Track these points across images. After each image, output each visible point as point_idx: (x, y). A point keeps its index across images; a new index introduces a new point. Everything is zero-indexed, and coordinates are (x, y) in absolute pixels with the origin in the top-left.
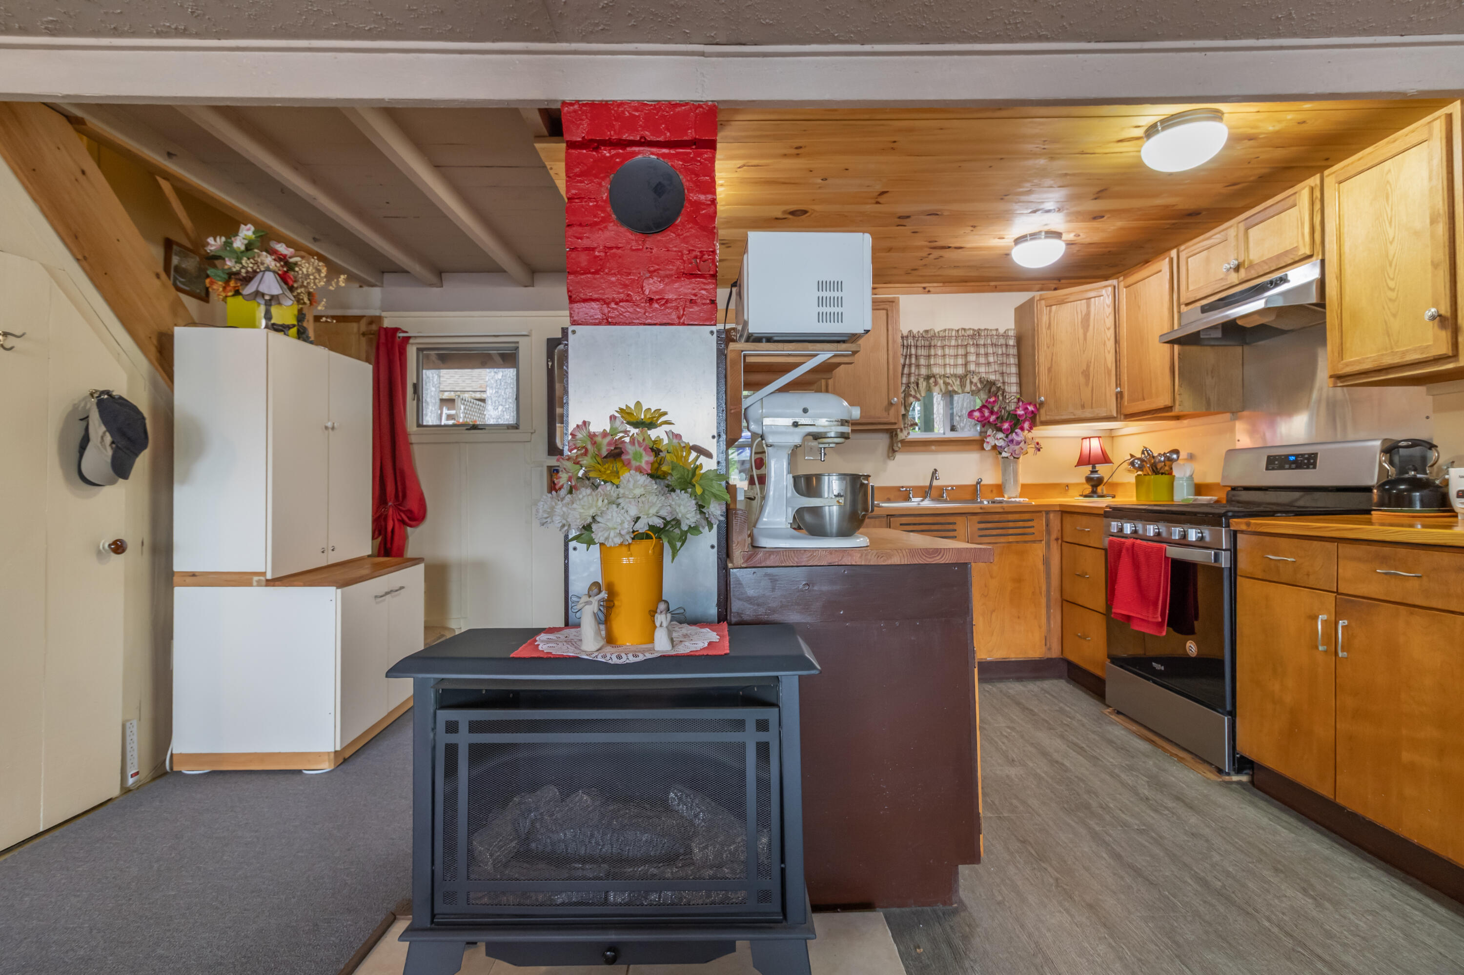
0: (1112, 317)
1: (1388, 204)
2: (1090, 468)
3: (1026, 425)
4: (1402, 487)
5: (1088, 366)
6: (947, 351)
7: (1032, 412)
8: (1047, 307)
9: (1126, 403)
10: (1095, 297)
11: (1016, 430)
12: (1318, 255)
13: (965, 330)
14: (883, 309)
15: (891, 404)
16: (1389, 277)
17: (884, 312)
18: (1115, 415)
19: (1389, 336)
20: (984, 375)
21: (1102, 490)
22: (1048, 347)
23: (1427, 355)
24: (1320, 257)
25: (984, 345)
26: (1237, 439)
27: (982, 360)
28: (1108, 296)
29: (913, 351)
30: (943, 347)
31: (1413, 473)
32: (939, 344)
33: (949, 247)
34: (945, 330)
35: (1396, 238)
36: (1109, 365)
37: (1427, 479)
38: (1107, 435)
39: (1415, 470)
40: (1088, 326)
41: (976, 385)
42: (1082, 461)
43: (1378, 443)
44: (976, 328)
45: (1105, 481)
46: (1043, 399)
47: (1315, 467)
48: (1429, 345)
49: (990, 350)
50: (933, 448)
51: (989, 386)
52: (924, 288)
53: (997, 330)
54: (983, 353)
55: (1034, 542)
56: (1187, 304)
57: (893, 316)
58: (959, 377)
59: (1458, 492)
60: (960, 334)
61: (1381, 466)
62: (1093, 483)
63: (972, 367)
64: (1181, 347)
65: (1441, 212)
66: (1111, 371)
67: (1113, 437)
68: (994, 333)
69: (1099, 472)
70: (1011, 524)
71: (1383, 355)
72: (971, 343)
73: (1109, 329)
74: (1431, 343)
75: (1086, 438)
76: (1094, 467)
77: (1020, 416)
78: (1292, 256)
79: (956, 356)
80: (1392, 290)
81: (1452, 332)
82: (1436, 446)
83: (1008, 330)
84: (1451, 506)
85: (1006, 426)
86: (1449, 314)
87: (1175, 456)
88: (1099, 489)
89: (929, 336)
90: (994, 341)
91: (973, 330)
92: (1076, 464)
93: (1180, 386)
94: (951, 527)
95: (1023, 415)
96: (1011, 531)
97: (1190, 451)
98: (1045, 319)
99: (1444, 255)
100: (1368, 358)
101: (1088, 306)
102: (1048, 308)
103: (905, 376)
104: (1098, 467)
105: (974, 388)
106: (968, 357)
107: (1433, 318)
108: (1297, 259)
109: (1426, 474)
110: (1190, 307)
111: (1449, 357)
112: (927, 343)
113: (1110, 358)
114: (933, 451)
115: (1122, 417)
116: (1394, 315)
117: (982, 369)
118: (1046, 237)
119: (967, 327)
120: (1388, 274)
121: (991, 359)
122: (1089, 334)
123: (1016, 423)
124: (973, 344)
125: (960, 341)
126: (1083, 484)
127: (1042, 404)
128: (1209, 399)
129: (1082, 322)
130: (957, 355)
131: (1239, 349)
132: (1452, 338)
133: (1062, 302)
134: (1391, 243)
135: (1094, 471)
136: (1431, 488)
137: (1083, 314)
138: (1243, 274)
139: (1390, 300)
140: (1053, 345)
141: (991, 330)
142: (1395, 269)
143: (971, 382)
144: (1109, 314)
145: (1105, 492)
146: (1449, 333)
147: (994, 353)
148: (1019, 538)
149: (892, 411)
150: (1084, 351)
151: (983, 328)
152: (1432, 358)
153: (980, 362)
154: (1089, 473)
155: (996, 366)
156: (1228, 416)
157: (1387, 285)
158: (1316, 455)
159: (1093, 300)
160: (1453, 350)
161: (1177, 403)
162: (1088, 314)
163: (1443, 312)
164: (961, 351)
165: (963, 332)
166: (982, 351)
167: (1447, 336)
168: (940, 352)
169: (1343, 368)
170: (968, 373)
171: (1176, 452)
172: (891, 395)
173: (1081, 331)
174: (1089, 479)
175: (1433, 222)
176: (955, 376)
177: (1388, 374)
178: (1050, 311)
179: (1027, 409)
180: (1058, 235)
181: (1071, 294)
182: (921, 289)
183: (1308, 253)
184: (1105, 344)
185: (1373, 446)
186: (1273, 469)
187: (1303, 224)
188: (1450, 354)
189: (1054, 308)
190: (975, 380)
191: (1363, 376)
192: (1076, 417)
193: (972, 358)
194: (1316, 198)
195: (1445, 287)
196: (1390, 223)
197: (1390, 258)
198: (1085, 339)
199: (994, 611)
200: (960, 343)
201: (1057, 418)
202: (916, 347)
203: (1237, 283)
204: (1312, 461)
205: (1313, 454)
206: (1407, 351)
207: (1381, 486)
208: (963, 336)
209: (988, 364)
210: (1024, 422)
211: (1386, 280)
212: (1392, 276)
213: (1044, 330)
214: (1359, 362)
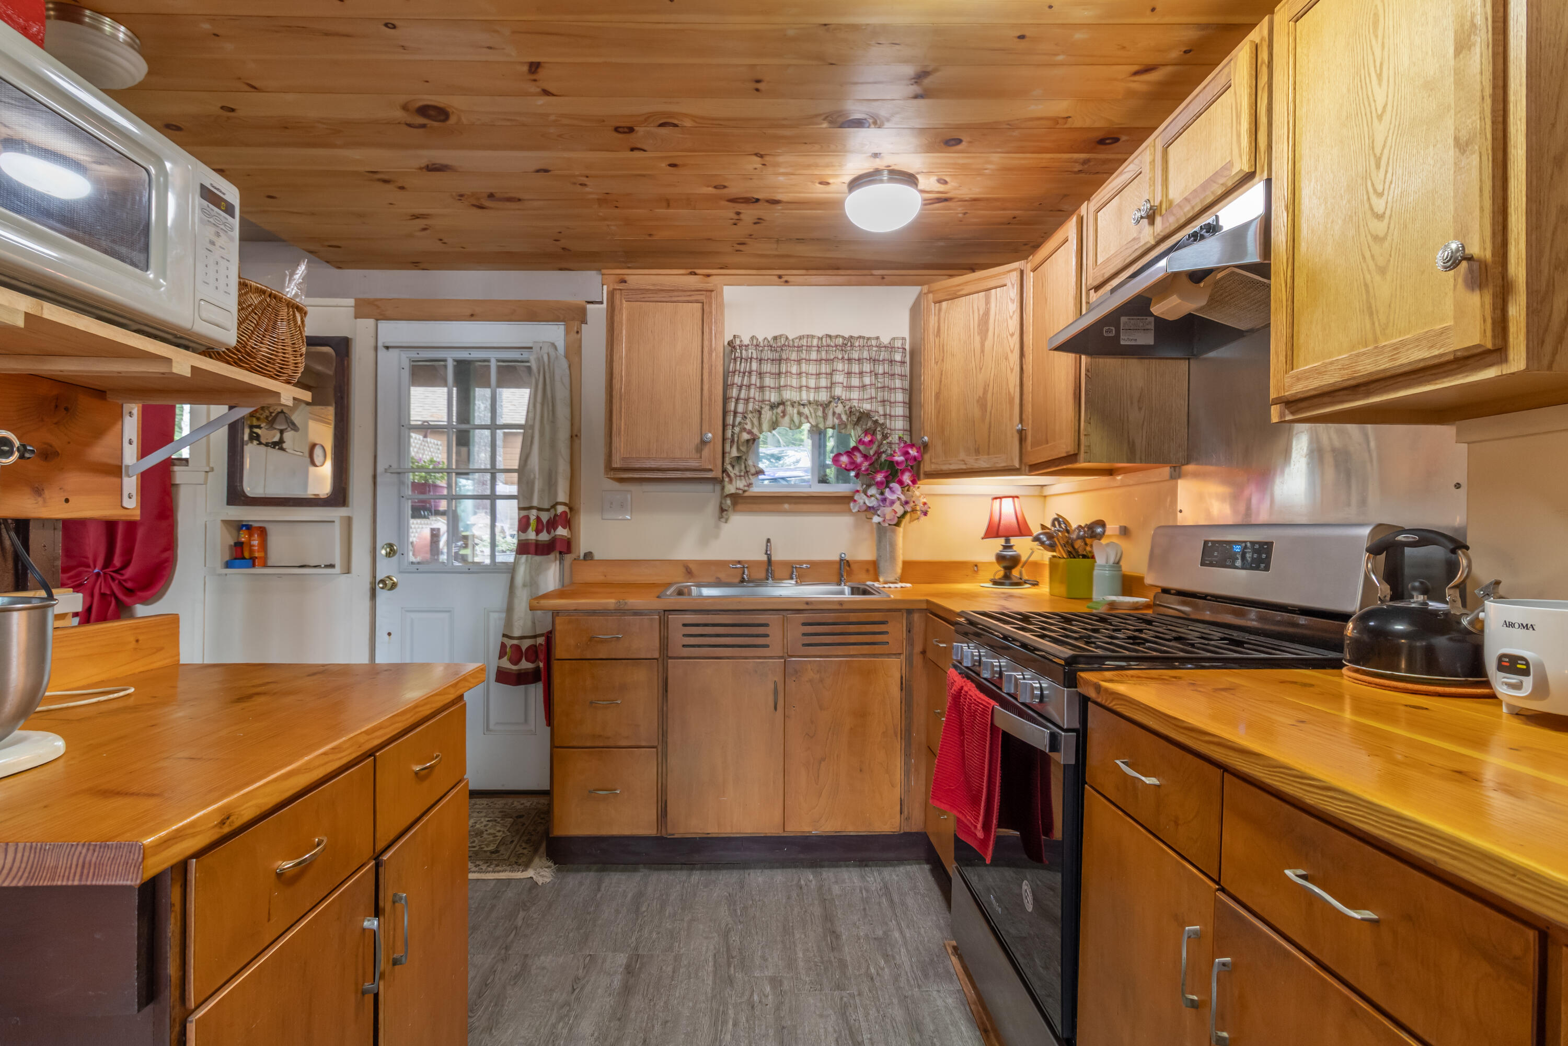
0: (1016, 317)
1: (1376, 37)
2: (1002, 541)
3: (906, 478)
4: (1399, 627)
5: (985, 392)
6: (804, 367)
7: (915, 458)
8: (935, 303)
9: (1029, 448)
10: (996, 288)
11: (892, 485)
12: (1263, 171)
13: (830, 336)
14: (697, 302)
15: (703, 443)
16: (1375, 190)
17: (699, 305)
18: (1017, 466)
19: (1371, 315)
20: (855, 403)
21: (1021, 573)
22: (936, 363)
23: (1442, 351)
24: (1265, 176)
25: (859, 360)
26: (1179, 509)
27: (855, 382)
28: (1013, 285)
29: (755, 366)
30: (799, 361)
31: (1421, 598)
32: (794, 356)
33: (757, 200)
34: (801, 338)
35: (1389, 107)
36: (1012, 391)
37: (1447, 614)
38: (1037, 493)
39: (1425, 591)
40: (987, 330)
41: (839, 416)
42: (993, 531)
43: (1366, 531)
44: (847, 336)
45: (1024, 559)
46: (926, 438)
47: (1267, 569)
48: (1446, 329)
49: (867, 367)
50: (786, 506)
51: (860, 418)
52: (780, 277)
53: (878, 338)
54: (857, 371)
55: (889, 655)
56: (1097, 288)
57: (711, 312)
58: (821, 405)
59: (1501, 658)
60: (824, 343)
61: (1367, 579)
62: (1005, 564)
63: (838, 391)
64: (1089, 359)
65: (1479, 20)
66: (1013, 398)
67: (1045, 497)
68: (874, 343)
69: (1014, 548)
70: (852, 628)
71: (1358, 355)
72: (840, 357)
73: (1012, 335)
74: (1450, 323)
75: (996, 498)
76: (1007, 541)
77: (898, 463)
78: (1221, 181)
79: (818, 375)
80: (1380, 217)
81: (1494, 296)
82: (1467, 548)
83: (894, 339)
84: (1486, 675)
85: (880, 477)
86: (1488, 255)
87: (1099, 530)
88: (1015, 573)
89: (779, 344)
90: (873, 355)
91: (843, 338)
92: (982, 534)
93: (1088, 422)
94: (761, 630)
95: (902, 462)
96: (853, 639)
97: (1123, 524)
98: (933, 321)
99: (1482, 119)
100: (1332, 363)
101: (988, 302)
102: (937, 305)
103: (741, 401)
104: (1014, 541)
105: (836, 421)
106: (834, 377)
107: (1453, 263)
108: (1230, 184)
109: (1446, 603)
110: (1101, 292)
111: (1488, 352)
112: (777, 356)
113: (1014, 379)
114: (786, 512)
115: (1027, 468)
116: (1382, 271)
117: (855, 395)
118: (891, 180)
119: (833, 334)
120: (1373, 185)
121: (867, 380)
122: (988, 344)
123: (893, 473)
124: (843, 358)
125: (824, 353)
126: (991, 563)
127: (926, 445)
128: (1133, 442)
129: (979, 326)
130: (820, 374)
131: (1184, 365)
132: (1494, 309)
133: (954, 297)
134: (1380, 117)
135: (1007, 547)
136: (1454, 635)
137: (981, 313)
138: (1160, 226)
139: (1376, 238)
140: (943, 360)
141: (869, 339)
142: (1386, 172)
143: (834, 413)
144: (1014, 312)
145: (1025, 577)
146: (1488, 299)
147: (871, 372)
148: (866, 649)
149: (706, 452)
150: (981, 369)
151: (856, 335)
152: (1451, 357)
153: (853, 384)
154: (1001, 548)
155: (873, 391)
156: (1166, 471)
157: (1372, 209)
158: (1270, 544)
159: (993, 291)
160: (1494, 337)
161: (1083, 449)
162: (987, 313)
163: (1474, 249)
164: (824, 368)
165: (829, 340)
166: (856, 368)
167: (1483, 305)
168: (794, 369)
169: (1291, 386)
170: (835, 399)
171: (1102, 524)
172: (705, 426)
173: (978, 339)
174: (1000, 558)
175: (1462, 46)
176: (817, 403)
177: (1368, 394)
178: (940, 310)
179: (907, 453)
180: (910, 179)
181: (966, 283)
182: (776, 278)
183: (1246, 169)
184: (1007, 358)
185: (1357, 538)
186: (1211, 565)
187: (1238, 117)
188: (1489, 345)
189: (944, 304)
190: (839, 409)
191: (1326, 399)
192: (969, 466)
193: (839, 378)
194: (1263, 62)
195: (1481, 190)
196: (1380, 76)
197: (1378, 151)
198: (983, 351)
199: (823, 759)
200: (824, 356)
201: (945, 467)
202: (760, 360)
203: (1153, 242)
204: (1264, 556)
205: (1266, 543)
206: (1403, 343)
207: (1365, 617)
208: (828, 346)
209: (863, 387)
210: (903, 472)
211: (1369, 199)
212: (1380, 189)
213: (932, 337)
214: (1318, 372)
